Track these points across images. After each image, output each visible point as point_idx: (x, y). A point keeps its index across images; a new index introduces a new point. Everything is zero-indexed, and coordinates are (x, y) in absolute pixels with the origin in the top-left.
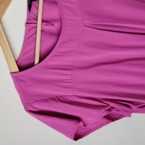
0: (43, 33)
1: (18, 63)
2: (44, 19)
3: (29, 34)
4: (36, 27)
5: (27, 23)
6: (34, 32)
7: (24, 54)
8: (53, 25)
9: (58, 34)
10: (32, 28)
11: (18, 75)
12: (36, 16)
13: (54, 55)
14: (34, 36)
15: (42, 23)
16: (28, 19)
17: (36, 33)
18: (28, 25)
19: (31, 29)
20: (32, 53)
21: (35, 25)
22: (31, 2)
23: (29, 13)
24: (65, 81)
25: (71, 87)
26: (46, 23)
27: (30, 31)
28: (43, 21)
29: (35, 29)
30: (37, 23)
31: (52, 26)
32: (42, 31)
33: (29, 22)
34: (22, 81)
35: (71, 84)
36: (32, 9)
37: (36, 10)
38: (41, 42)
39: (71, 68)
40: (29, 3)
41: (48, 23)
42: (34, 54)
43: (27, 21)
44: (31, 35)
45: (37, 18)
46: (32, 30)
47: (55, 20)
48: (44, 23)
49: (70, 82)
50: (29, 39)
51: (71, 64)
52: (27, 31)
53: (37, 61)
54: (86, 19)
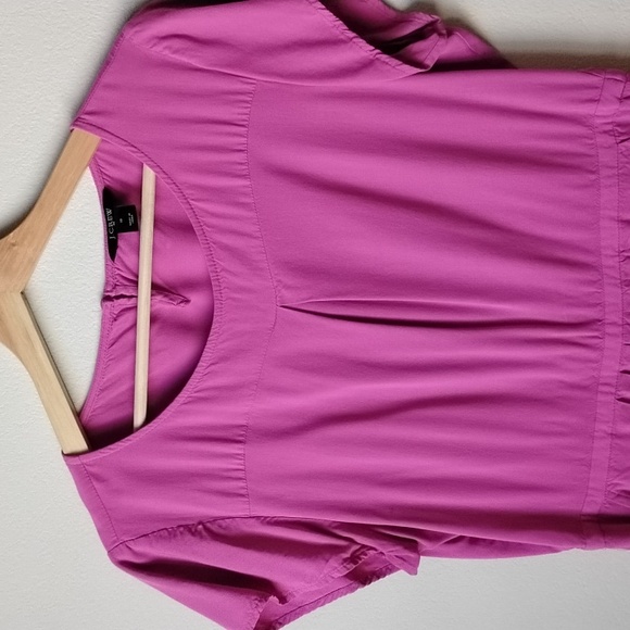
0: (156, 326)
1: (86, 416)
2: (159, 282)
3: (114, 330)
4: (135, 308)
5: (106, 298)
6: (128, 325)
7: (102, 390)
8: (188, 301)
9: (202, 329)
10: (122, 311)
11: (85, 461)
12: (135, 271)
13: (190, 399)
14: (129, 336)
15: (152, 295)
16: (107, 283)
17: (134, 326)
18: (109, 303)
19: (119, 315)
20: (124, 387)
21: (129, 303)
22: (115, 234)
23: (109, 263)
24: (225, 474)
25: (243, 492)
26: (166, 296)
27: (117, 322)
28: (156, 288)
29: (129, 316)
30: (136, 297)
31: (182, 305)
32: (154, 319)
33: (113, 294)
34: (98, 478)
35: (241, 484)
36: (118, 251)
37: (134, 257)
38: (151, 353)
39: (242, 435)
40: (109, 235)
41: (172, 296)
42: (132, 390)
43: (106, 291)
44: (121, 332)
45: (137, 277)
46: (121, 319)
47: (192, 285)
48: (159, 298)
49: (241, 479)
50: (114, 347)
51: (243, 422)
52: (109, 321)
53: (139, 416)
54: (287, 287)
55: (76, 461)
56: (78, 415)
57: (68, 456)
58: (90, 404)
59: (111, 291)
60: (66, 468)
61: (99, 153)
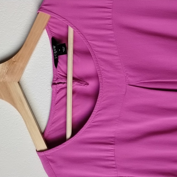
0: (75, 95)
1: (46, 135)
2: (76, 76)
3: (57, 97)
4: (66, 88)
5: (54, 84)
6: (63, 95)
7: (53, 123)
8: (88, 84)
9: (95, 96)
10: (60, 89)
11: (46, 154)
12: (65, 72)
13: (90, 126)
14: (64, 99)
15: (73, 82)
16: (54, 77)
17: (66, 95)
18: (55, 86)
19: (59, 91)
20: (62, 121)
21: (64, 86)
22: (57, 56)
23: (55, 69)
24: (106, 158)
25: (114, 166)
26: (79, 82)
27: (58, 94)
28: (75, 79)
29: (64, 91)
30: (67, 83)
31: (86, 86)
32: (74, 92)
33: (56, 82)
34: (52, 161)
35: (113, 163)
36: (59, 64)
37: (65, 66)
38: (73, 107)
39: (113, 141)
40: (54, 57)
41: (82, 82)
42: (65, 123)
43: (53, 81)
44: (60, 98)
45: (67, 75)
46: (60, 93)
47: (89, 77)
48: (76, 83)
49: (113, 160)
50: (57, 104)
51: (113, 136)
52: (55, 94)
53: (69, 134)
54: (131, 76)
55: (42, 154)
56: (43, 134)
57: (39, 152)
58: (47, 129)
59: (56, 81)
60: (38, 157)
61: (50, 23)
